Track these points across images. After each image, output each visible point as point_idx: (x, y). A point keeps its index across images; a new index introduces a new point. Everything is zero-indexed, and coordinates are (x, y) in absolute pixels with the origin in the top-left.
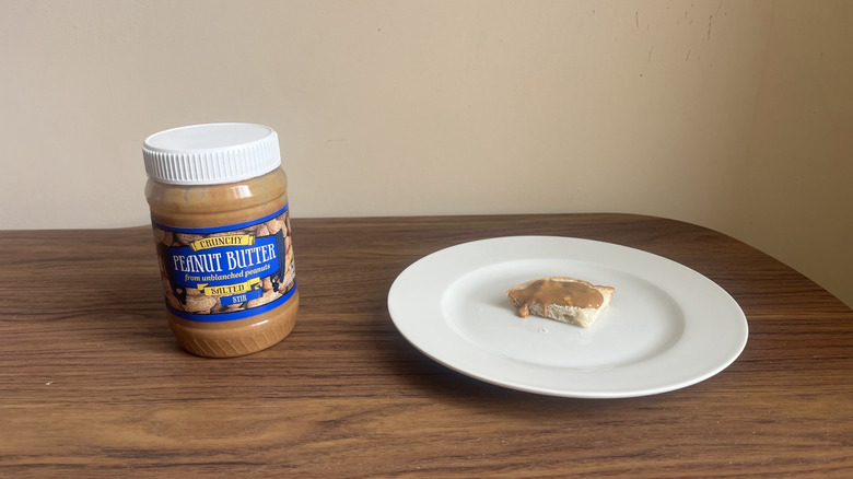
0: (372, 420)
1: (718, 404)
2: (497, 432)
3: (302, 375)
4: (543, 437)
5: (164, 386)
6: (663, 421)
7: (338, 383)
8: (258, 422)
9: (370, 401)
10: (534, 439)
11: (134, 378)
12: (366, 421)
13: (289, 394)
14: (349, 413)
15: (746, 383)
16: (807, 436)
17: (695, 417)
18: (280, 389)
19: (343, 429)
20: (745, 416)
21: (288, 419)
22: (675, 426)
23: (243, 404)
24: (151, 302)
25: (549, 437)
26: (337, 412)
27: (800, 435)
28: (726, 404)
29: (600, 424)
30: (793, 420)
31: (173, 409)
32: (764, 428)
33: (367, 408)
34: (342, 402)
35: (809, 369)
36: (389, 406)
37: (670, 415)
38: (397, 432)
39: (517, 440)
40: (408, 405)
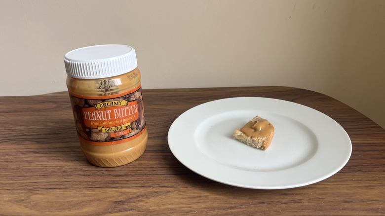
0: (141, 201)
1: (323, 192)
2: (205, 208)
3: (110, 175)
4: (229, 211)
5: (39, 181)
6: (293, 201)
7: (127, 179)
8: (83, 201)
9: (142, 190)
10: (225, 212)
11: (24, 176)
12: (138, 201)
13: (101, 186)
14: (130, 196)
15: (338, 179)
16: (368, 210)
17: (310, 199)
18: (97, 183)
19: (126, 206)
20: (337, 199)
21: (99, 200)
22: (300, 204)
23: (77, 191)
24: (41, 135)
25: (233, 211)
26: (124, 196)
27: (366, 210)
28: (327, 192)
29: (260, 203)
30: (362, 201)
31: (41, 194)
32: (346, 205)
33: (140, 194)
34: (127, 190)
35: (371, 171)
36: (152, 193)
37: (297, 198)
38: (153, 208)
39: (216, 212)
40: (162, 192)
